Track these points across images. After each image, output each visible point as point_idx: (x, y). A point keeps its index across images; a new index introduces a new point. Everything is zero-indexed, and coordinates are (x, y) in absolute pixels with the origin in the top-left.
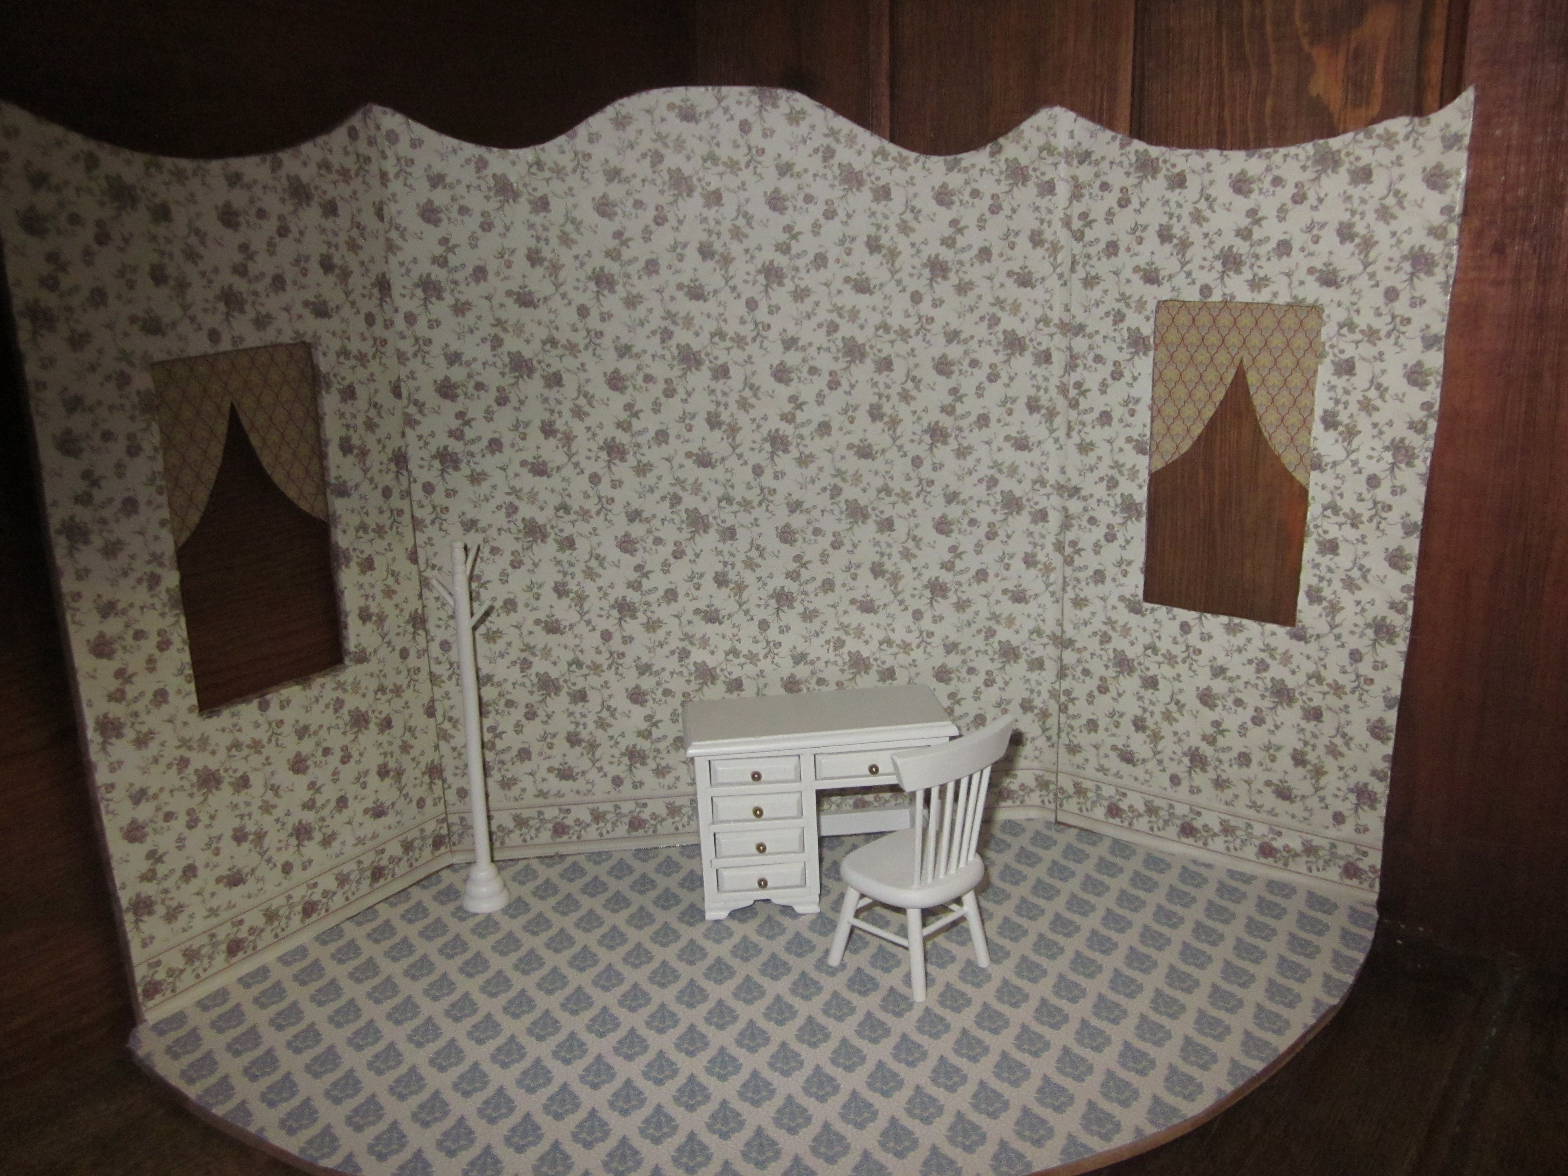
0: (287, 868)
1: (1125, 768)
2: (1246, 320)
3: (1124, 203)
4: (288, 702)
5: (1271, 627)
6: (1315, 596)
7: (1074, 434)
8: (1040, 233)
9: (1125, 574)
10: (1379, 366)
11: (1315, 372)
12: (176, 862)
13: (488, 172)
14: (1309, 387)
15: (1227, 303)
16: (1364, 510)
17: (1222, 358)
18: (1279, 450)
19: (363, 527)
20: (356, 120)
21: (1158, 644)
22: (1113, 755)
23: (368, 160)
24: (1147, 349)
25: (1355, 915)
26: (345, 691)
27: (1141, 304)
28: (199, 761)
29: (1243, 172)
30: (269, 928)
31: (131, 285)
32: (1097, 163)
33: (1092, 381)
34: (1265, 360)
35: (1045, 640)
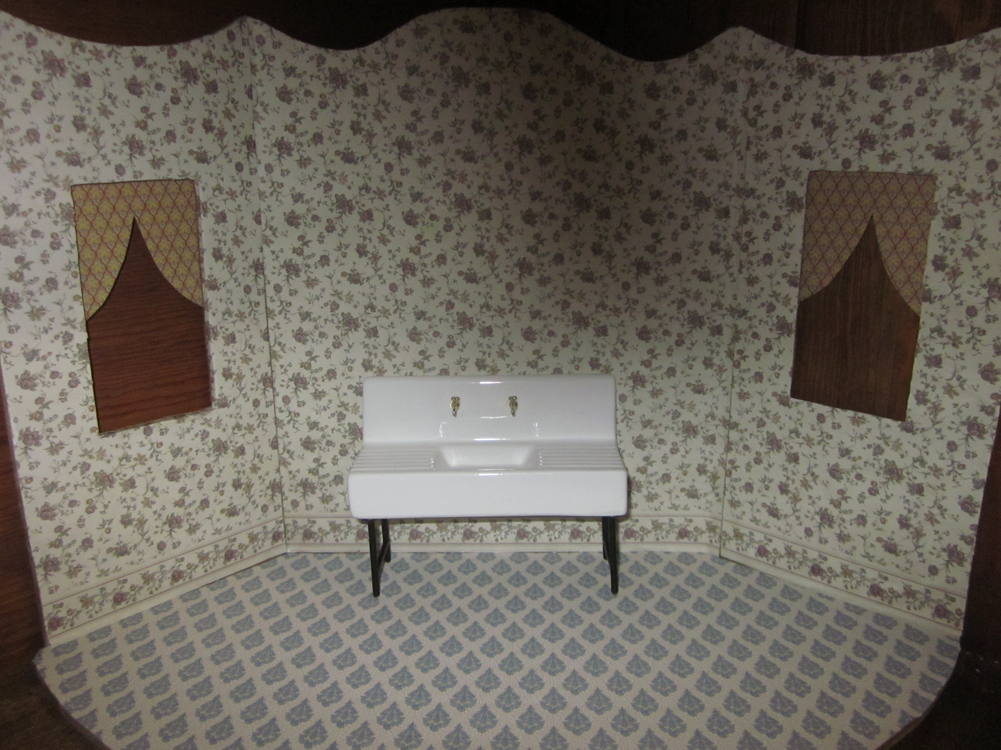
0: (161, 547)
1: (772, 520)
2: (877, 185)
3: (787, 97)
4: (167, 430)
5: (886, 421)
6: (922, 399)
7: (744, 270)
8: (724, 120)
9: (778, 376)
10: (980, 221)
11: (929, 226)
12: (78, 535)
13: (326, 66)
14: (924, 237)
15: (863, 172)
16: (963, 333)
17: (858, 215)
18: (898, 286)
19: (228, 312)
20: (234, 27)
21: (800, 430)
22: (764, 510)
23: (242, 55)
24: (800, 207)
25: (942, 647)
26: (210, 426)
27: (798, 173)
28: (97, 466)
29: (878, 73)
30: (146, 587)
31: (58, 129)
32: (768, 68)
33: (759, 231)
34: (890, 216)
35: (717, 422)
